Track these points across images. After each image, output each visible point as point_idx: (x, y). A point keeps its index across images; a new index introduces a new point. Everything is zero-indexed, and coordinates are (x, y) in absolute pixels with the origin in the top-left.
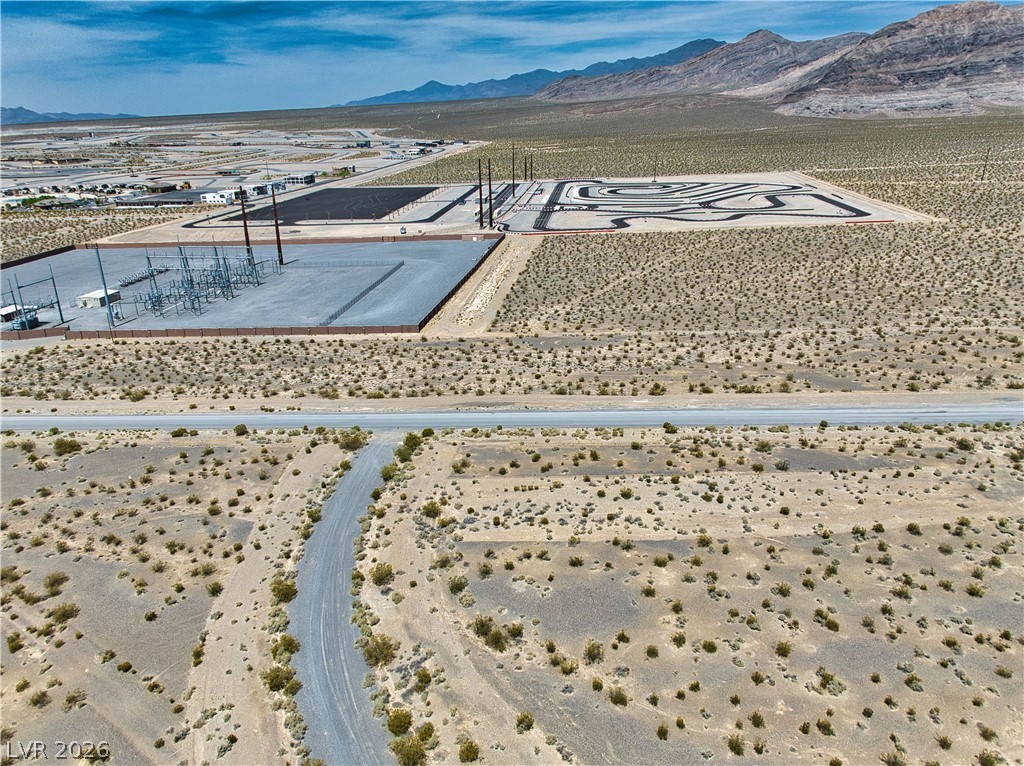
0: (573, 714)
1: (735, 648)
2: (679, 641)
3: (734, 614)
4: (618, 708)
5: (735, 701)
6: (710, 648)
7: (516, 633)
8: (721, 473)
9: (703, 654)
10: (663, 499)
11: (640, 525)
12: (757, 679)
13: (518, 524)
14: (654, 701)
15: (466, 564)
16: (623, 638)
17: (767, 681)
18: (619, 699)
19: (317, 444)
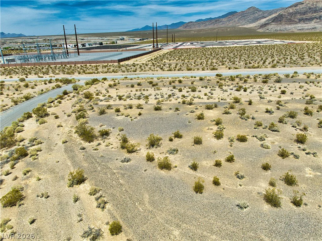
1: (261, 139)
2: (219, 136)
3: (259, 125)
6: (242, 139)
7: (105, 134)
8: (245, 84)
9: (236, 143)
10: (213, 92)
11: (200, 98)
12: (283, 155)
13: (132, 99)
14: (194, 167)
16: (178, 136)
17: (292, 156)
18: (165, 166)
19: (52, 83)
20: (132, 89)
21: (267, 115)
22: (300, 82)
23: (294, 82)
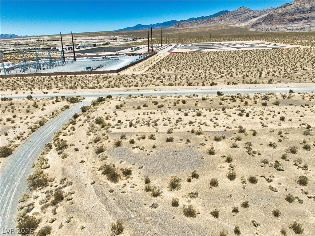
0: (155, 223)
1: (269, 180)
2: (232, 177)
3: (265, 162)
4: (189, 219)
5: (276, 214)
6: (253, 180)
7: (127, 173)
8: (246, 107)
9: (248, 185)
10: (218, 116)
11: (206, 125)
12: (290, 199)
13: (142, 126)
14: (215, 214)
15: (109, 141)
16: (195, 176)
17: (297, 200)
18: (190, 213)
19: (59, 101)
20: (139, 111)
21: (271, 148)
22: (296, 105)
23: (291, 104)
